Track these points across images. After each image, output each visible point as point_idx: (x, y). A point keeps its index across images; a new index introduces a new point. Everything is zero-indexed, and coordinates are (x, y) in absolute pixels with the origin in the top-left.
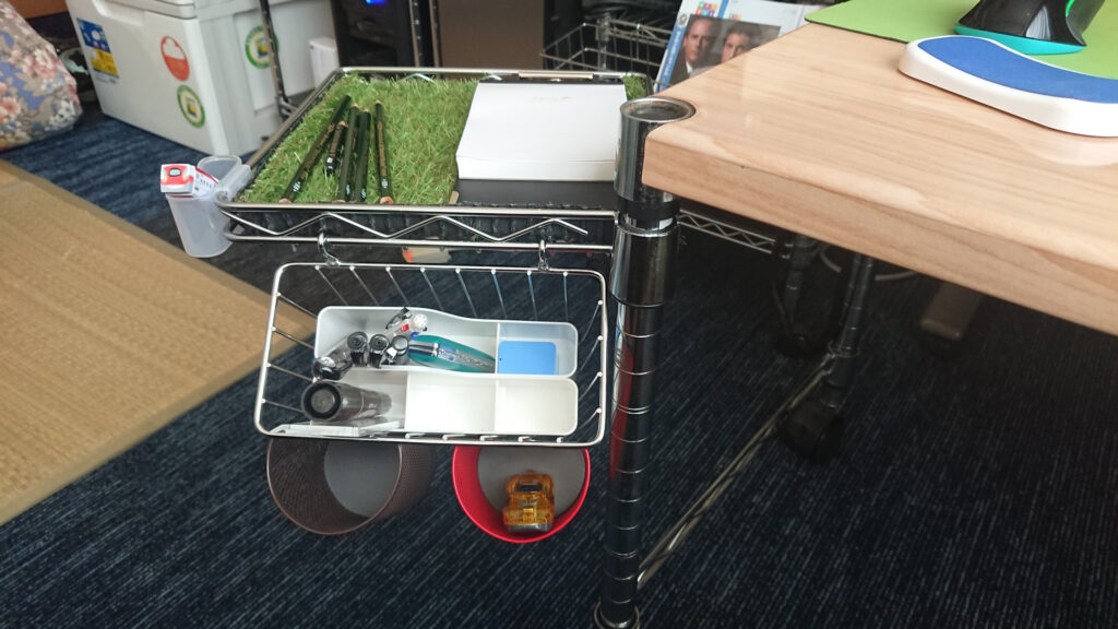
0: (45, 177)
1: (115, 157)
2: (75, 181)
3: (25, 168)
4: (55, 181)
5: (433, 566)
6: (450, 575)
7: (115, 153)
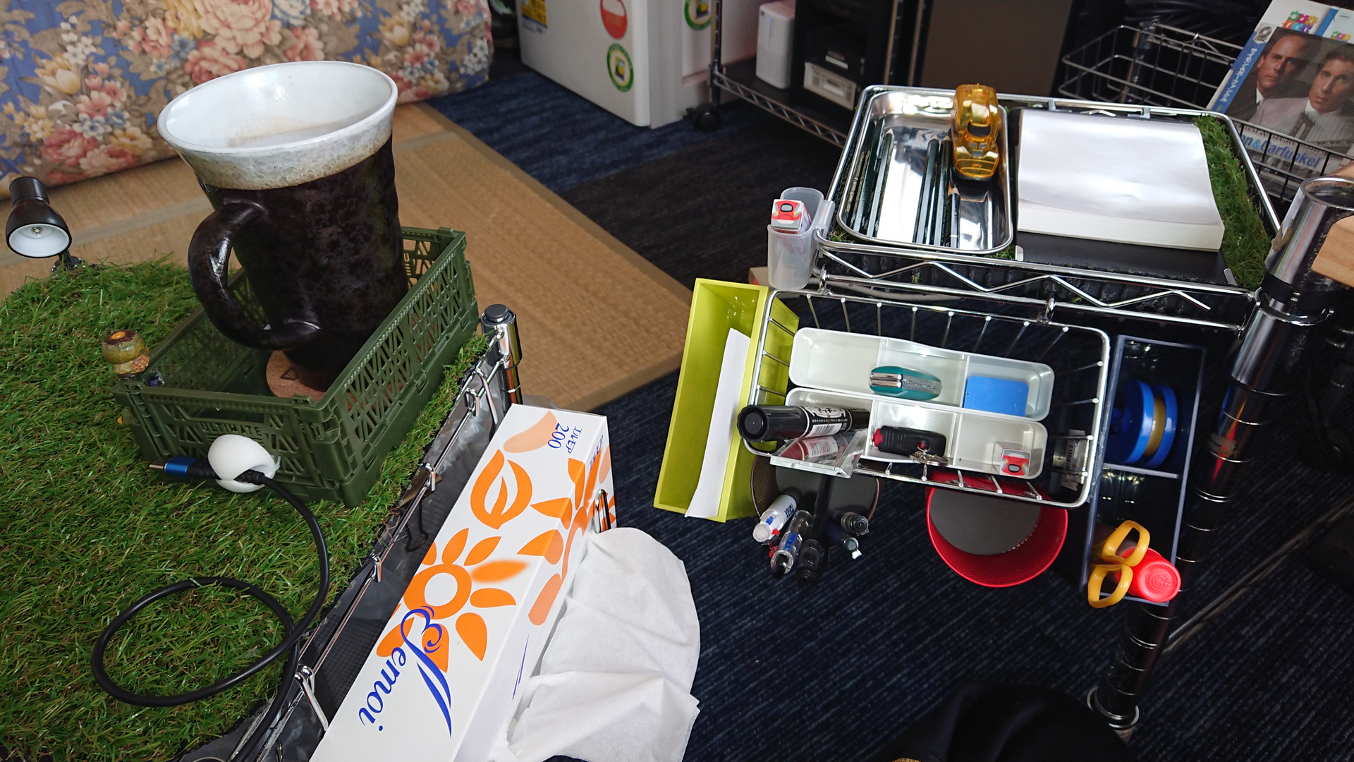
0: (469, 129)
1: (534, 114)
2: (496, 136)
3: (450, 117)
4: (478, 134)
5: (857, 618)
6: (875, 632)
7: (534, 110)
